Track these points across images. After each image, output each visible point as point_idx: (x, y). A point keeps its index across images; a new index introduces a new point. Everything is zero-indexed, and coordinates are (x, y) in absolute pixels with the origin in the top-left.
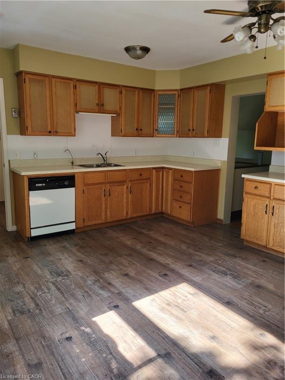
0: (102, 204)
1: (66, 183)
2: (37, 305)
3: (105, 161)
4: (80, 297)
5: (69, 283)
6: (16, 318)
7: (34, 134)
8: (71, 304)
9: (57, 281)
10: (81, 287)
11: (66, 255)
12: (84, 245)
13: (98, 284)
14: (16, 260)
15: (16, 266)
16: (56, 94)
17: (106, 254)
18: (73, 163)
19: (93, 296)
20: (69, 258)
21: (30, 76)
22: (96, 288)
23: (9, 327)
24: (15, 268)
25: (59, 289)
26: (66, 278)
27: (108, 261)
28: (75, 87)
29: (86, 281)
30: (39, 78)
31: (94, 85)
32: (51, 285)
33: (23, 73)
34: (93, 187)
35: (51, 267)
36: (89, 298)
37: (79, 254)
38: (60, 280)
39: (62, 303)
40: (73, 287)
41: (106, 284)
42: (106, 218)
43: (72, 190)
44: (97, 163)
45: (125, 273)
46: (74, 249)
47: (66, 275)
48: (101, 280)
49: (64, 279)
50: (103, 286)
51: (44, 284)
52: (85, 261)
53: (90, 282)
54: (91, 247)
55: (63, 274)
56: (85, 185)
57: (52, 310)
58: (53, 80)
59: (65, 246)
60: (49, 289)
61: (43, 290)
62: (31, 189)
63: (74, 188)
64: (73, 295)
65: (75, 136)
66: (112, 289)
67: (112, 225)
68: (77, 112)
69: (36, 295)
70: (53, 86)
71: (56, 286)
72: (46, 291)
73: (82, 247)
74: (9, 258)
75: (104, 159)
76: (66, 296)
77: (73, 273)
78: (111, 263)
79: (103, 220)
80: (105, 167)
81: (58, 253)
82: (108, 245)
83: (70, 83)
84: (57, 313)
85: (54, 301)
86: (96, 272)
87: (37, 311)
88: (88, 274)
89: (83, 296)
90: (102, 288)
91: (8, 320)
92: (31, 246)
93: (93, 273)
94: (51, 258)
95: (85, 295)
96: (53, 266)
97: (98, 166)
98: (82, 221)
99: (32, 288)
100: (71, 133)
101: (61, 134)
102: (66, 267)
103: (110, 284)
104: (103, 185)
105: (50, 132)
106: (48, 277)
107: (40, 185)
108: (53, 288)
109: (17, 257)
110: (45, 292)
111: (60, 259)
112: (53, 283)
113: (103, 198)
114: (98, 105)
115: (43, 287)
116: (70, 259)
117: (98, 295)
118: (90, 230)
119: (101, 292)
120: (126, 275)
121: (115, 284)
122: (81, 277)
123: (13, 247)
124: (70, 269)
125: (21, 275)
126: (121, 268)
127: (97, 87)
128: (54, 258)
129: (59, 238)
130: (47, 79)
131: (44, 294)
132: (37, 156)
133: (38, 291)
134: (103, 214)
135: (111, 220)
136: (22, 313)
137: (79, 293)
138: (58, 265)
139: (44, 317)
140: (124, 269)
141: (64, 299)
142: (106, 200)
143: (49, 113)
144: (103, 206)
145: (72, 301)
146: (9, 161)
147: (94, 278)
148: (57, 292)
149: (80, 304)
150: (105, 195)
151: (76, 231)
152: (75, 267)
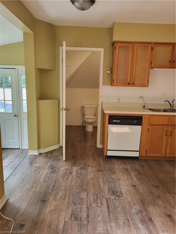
0: (163, 142)
1: (135, 122)
2: (88, 216)
3: (171, 107)
4: (121, 223)
5: (118, 204)
6: (70, 222)
7: (118, 85)
8: (111, 227)
9: (110, 199)
10: (125, 213)
11: (125, 177)
12: (142, 172)
13: (140, 215)
14: (92, 170)
15: (90, 176)
16: (136, 56)
17: (157, 187)
18: (144, 107)
19: (132, 227)
20: (126, 180)
21: (120, 44)
22: (137, 219)
23: (63, 227)
24: (89, 177)
25: (108, 207)
26: (117, 198)
27: (156, 195)
28: (152, 49)
29: (131, 208)
30: (125, 45)
31: (169, 45)
32: (105, 200)
33: (115, 43)
34: (156, 127)
35: (111, 184)
36: (128, 228)
37: (135, 179)
38: (113, 198)
39: (105, 223)
40: (119, 209)
41: (147, 219)
42: (165, 153)
43: (139, 128)
44: (164, 108)
45: (169, 213)
46: (133, 174)
47: (119, 196)
48: (144, 213)
49: (116, 199)
50: (144, 220)
51: (100, 198)
52: (137, 187)
53: (134, 211)
54: (146, 176)
55: (116, 194)
56: (150, 125)
57: (96, 226)
58: (136, 45)
59: (127, 169)
60: (102, 204)
61: (97, 203)
62: (110, 123)
63: (141, 126)
64: (116, 218)
65: (147, 86)
66: (151, 227)
67: (170, 159)
68: (152, 68)
69: (91, 206)
70: (135, 49)
71: (108, 204)
72: (99, 205)
73: (139, 173)
74: (89, 168)
75: (171, 105)
76: (111, 217)
77: (124, 196)
78: (159, 197)
79: (162, 154)
80: (170, 112)
81: (120, 174)
82: (162, 177)
83: (148, 46)
84: (98, 232)
85: (100, 217)
86: (143, 202)
87: (86, 222)
88: (135, 202)
89: (124, 223)
90: (143, 222)
91: (65, 221)
92: (106, 162)
93: (140, 202)
94: (114, 176)
95: (126, 223)
96: (112, 184)
97: (165, 111)
98: (145, 152)
99: (92, 198)
100: (145, 84)
101: (136, 85)
102: (121, 188)
103: (151, 220)
104: (166, 127)
105: (129, 84)
106: (106, 192)
107: (116, 121)
108: (105, 205)
109: (94, 169)
110: (97, 206)
111: (120, 179)
112: (106, 200)
113: (165, 137)
114: (170, 61)
115: (99, 200)
116: (127, 182)
117: (137, 228)
118: (151, 160)
119: (140, 226)
120: (169, 216)
121: (155, 222)
122: (129, 203)
123: (95, 159)
124: (123, 191)
125: (90, 184)
126: (166, 207)
127: (171, 47)
128: (116, 177)
129: (125, 161)
130: (131, 45)
131: (96, 208)
132: (120, 100)
133: (94, 202)
134: (163, 150)
135: (170, 156)
136: (76, 219)
137: (121, 218)
138: (117, 184)
139: (87, 230)
140: (169, 208)
141: (108, 219)
142: (167, 139)
143: (129, 70)
144: (164, 144)
145: (113, 225)
146: (102, 102)
147: (139, 208)
148: (106, 209)
149: (118, 231)
150: (166, 135)
151: (139, 158)
152: (128, 190)
